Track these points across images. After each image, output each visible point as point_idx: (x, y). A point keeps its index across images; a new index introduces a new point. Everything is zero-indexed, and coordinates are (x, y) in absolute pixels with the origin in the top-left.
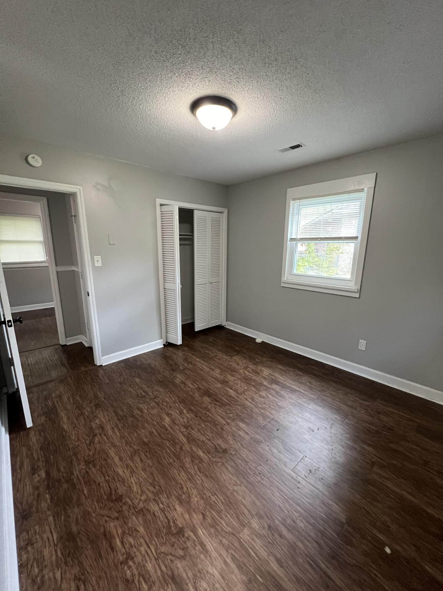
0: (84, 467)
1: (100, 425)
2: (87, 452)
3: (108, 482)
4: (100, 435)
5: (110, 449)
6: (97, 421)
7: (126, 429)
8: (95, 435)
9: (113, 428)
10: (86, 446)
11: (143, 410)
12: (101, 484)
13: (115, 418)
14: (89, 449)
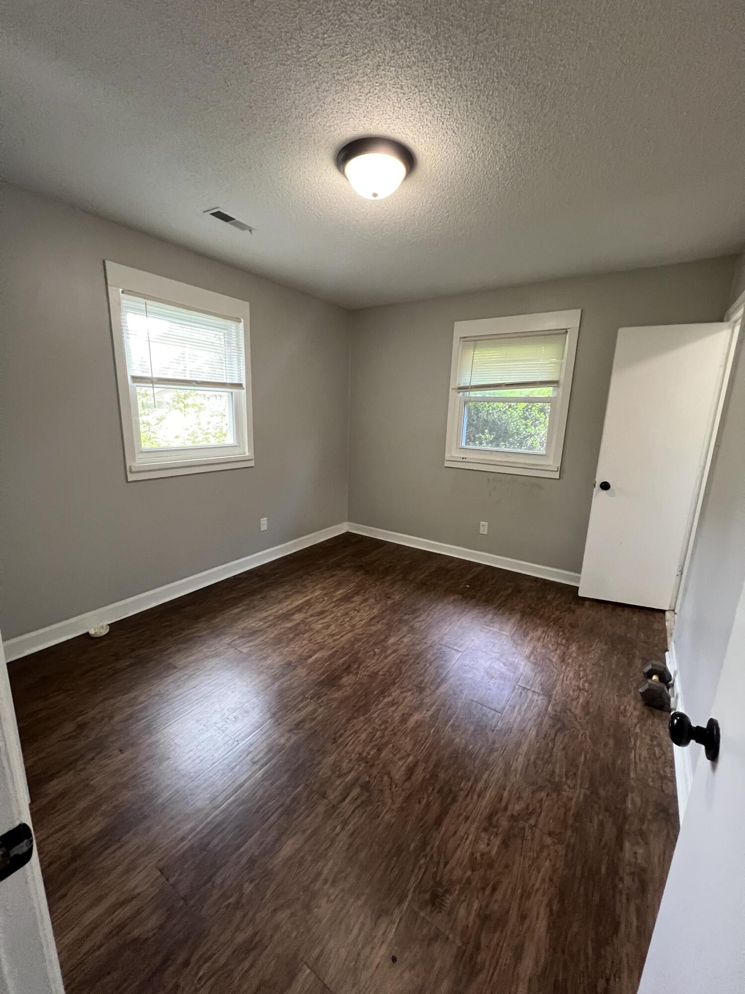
0: (566, 787)
1: (485, 830)
2: (546, 804)
3: (553, 740)
4: (506, 808)
5: (516, 770)
6: (482, 846)
7: (468, 769)
8: (514, 818)
9: (479, 796)
10: (541, 817)
11: (411, 765)
12: (561, 747)
13: (455, 808)
14: (541, 807)
